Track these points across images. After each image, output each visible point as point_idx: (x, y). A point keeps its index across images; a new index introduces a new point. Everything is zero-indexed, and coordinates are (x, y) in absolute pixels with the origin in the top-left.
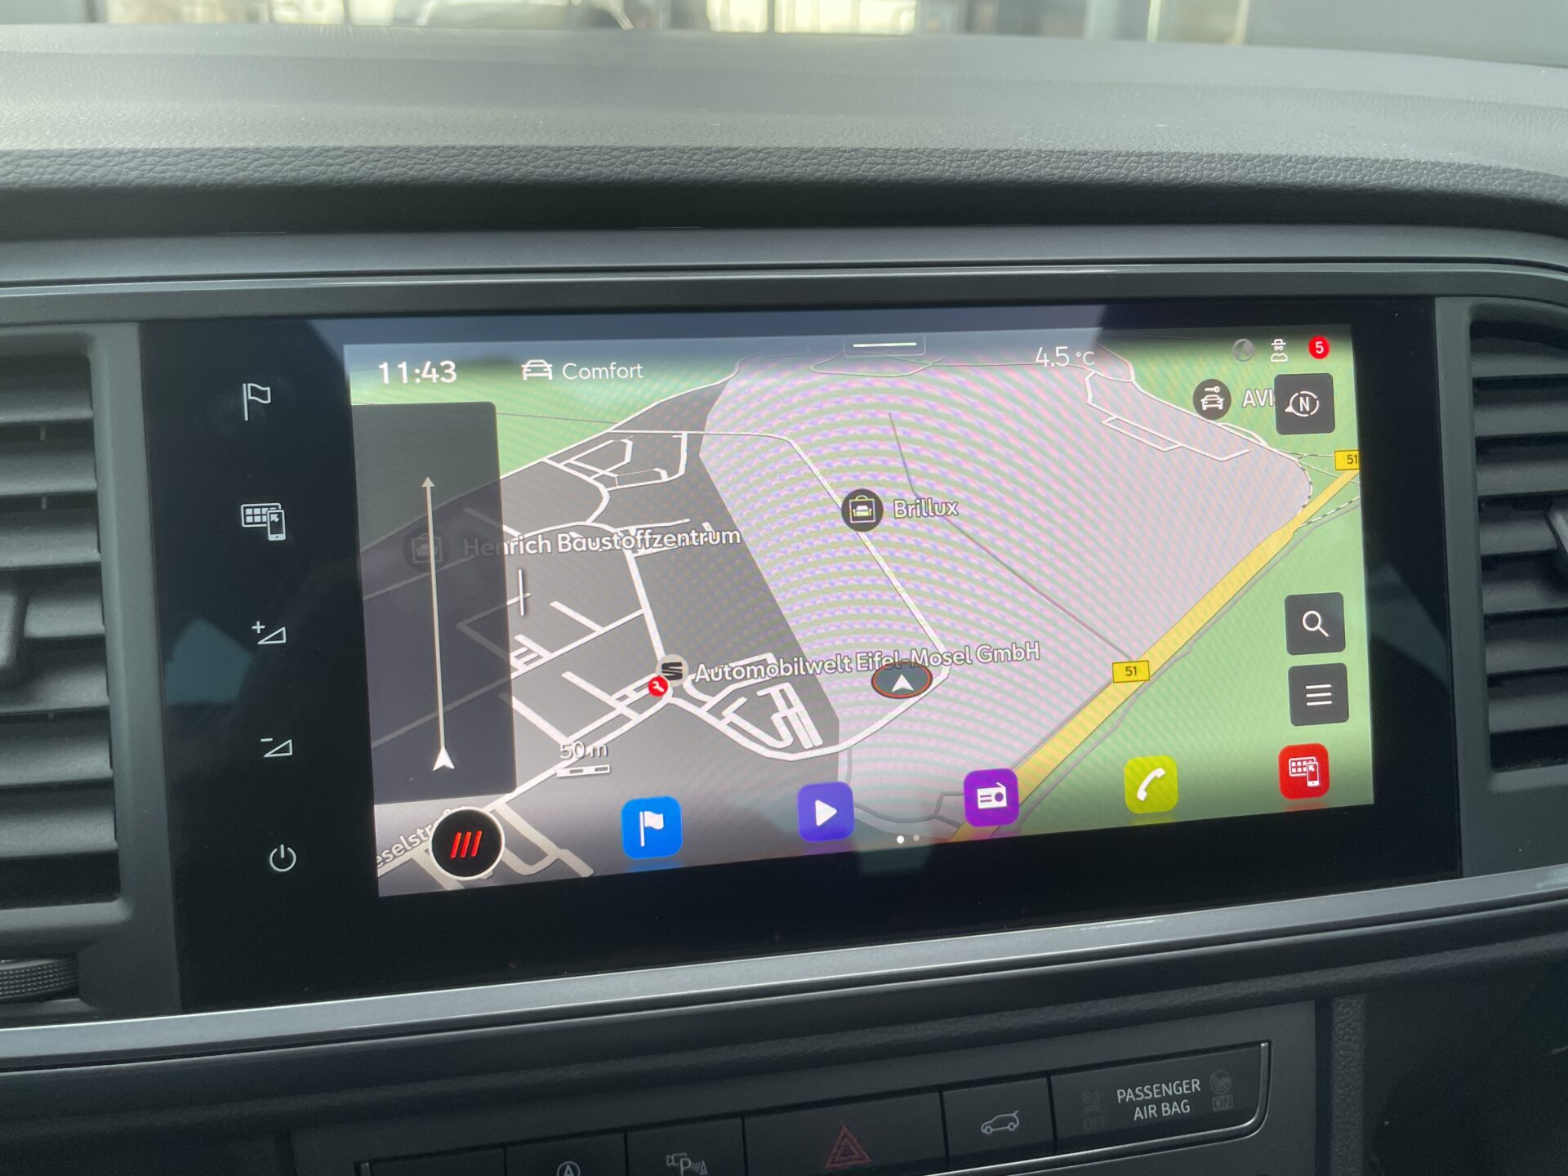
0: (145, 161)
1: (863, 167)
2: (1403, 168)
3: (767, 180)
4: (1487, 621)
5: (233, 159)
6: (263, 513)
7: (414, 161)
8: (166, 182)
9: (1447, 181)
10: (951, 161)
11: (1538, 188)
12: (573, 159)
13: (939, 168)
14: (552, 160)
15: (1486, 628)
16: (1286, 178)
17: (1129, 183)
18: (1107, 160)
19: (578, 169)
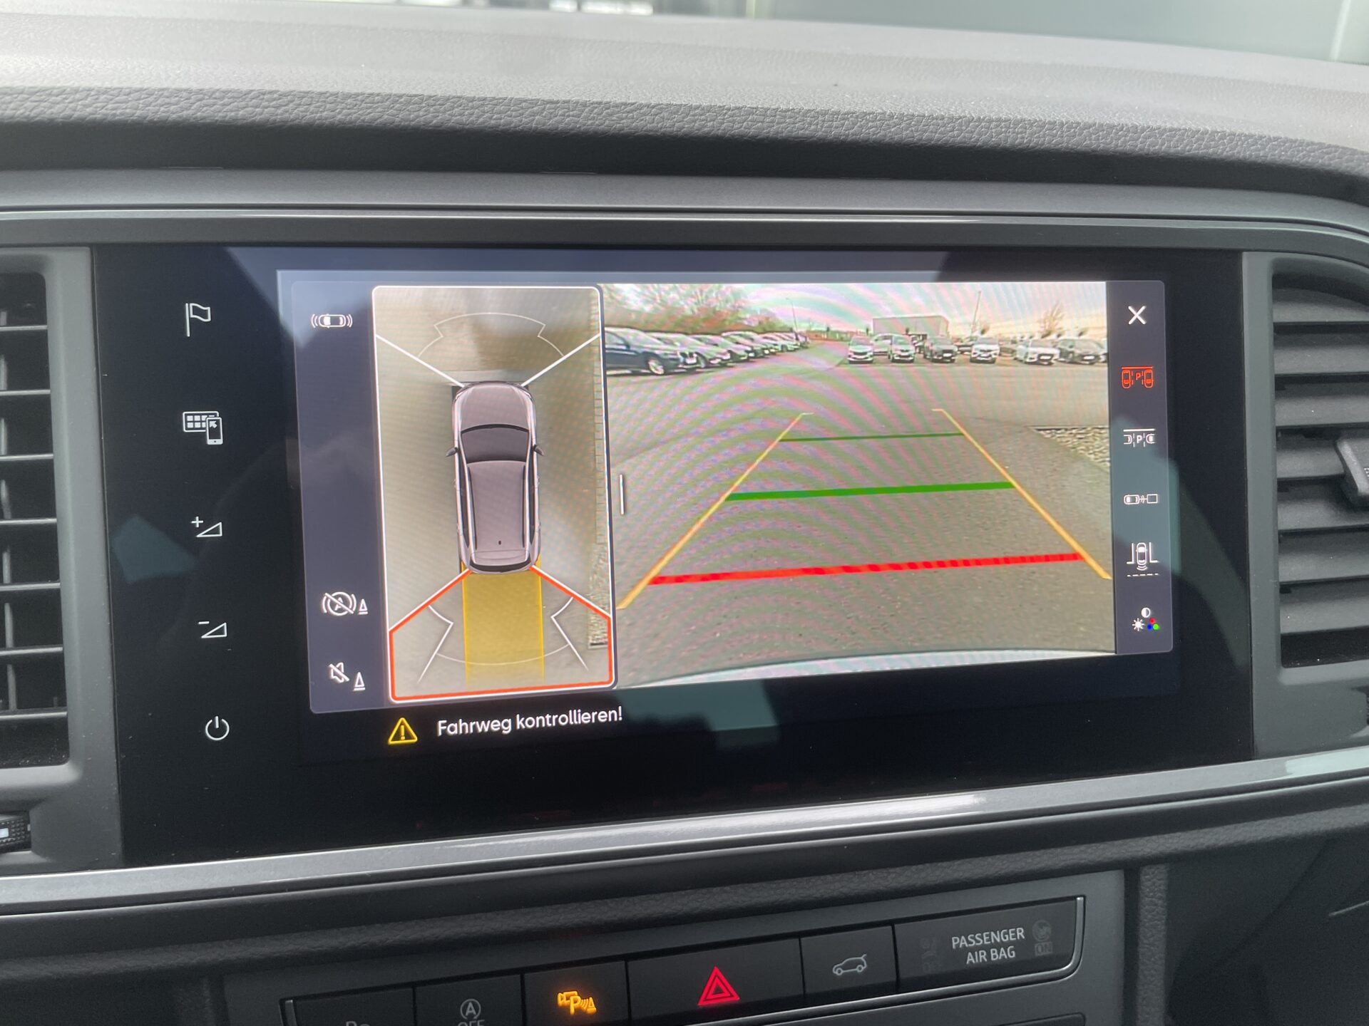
0: (97, 99)
1: (745, 124)
2: (1219, 139)
3: (659, 134)
4: (1281, 536)
5: (177, 99)
6: (203, 419)
7: (343, 105)
8: (117, 118)
9: (1258, 153)
10: (824, 121)
11: (1337, 160)
12: (486, 108)
13: (813, 127)
14: (467, 109)
15: (1280, 542)
16: (1117, 145)
17: (980, 147)
18: (960, 125)
19: (491, 118)
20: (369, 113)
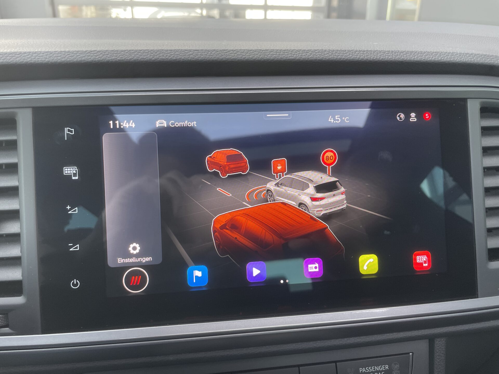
0: (32, 55)
1: (269, 56)
2: (455, 55)
3: (236, 60)
4: (487, 210)
5: (61, 54)
6: (71, 170)
7: (120, 54)
8: (39, 62)
9: (471, 59)
10: (299, 53)
12: (172, 53)
13: (295, 56)
14: (165, 54)
15: (486, 212)
16: (414, 58)
17: (360, 60)
18: (352, 53)
19: (174, 57)
20: (129, 57)
